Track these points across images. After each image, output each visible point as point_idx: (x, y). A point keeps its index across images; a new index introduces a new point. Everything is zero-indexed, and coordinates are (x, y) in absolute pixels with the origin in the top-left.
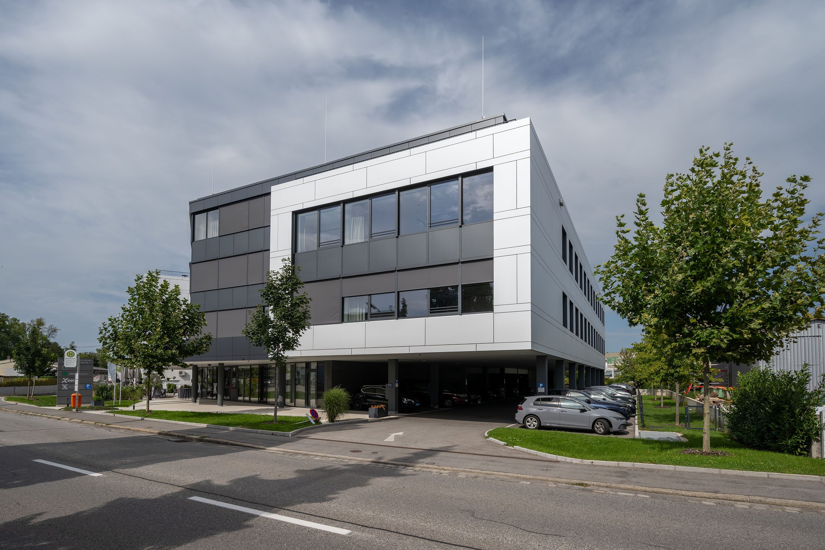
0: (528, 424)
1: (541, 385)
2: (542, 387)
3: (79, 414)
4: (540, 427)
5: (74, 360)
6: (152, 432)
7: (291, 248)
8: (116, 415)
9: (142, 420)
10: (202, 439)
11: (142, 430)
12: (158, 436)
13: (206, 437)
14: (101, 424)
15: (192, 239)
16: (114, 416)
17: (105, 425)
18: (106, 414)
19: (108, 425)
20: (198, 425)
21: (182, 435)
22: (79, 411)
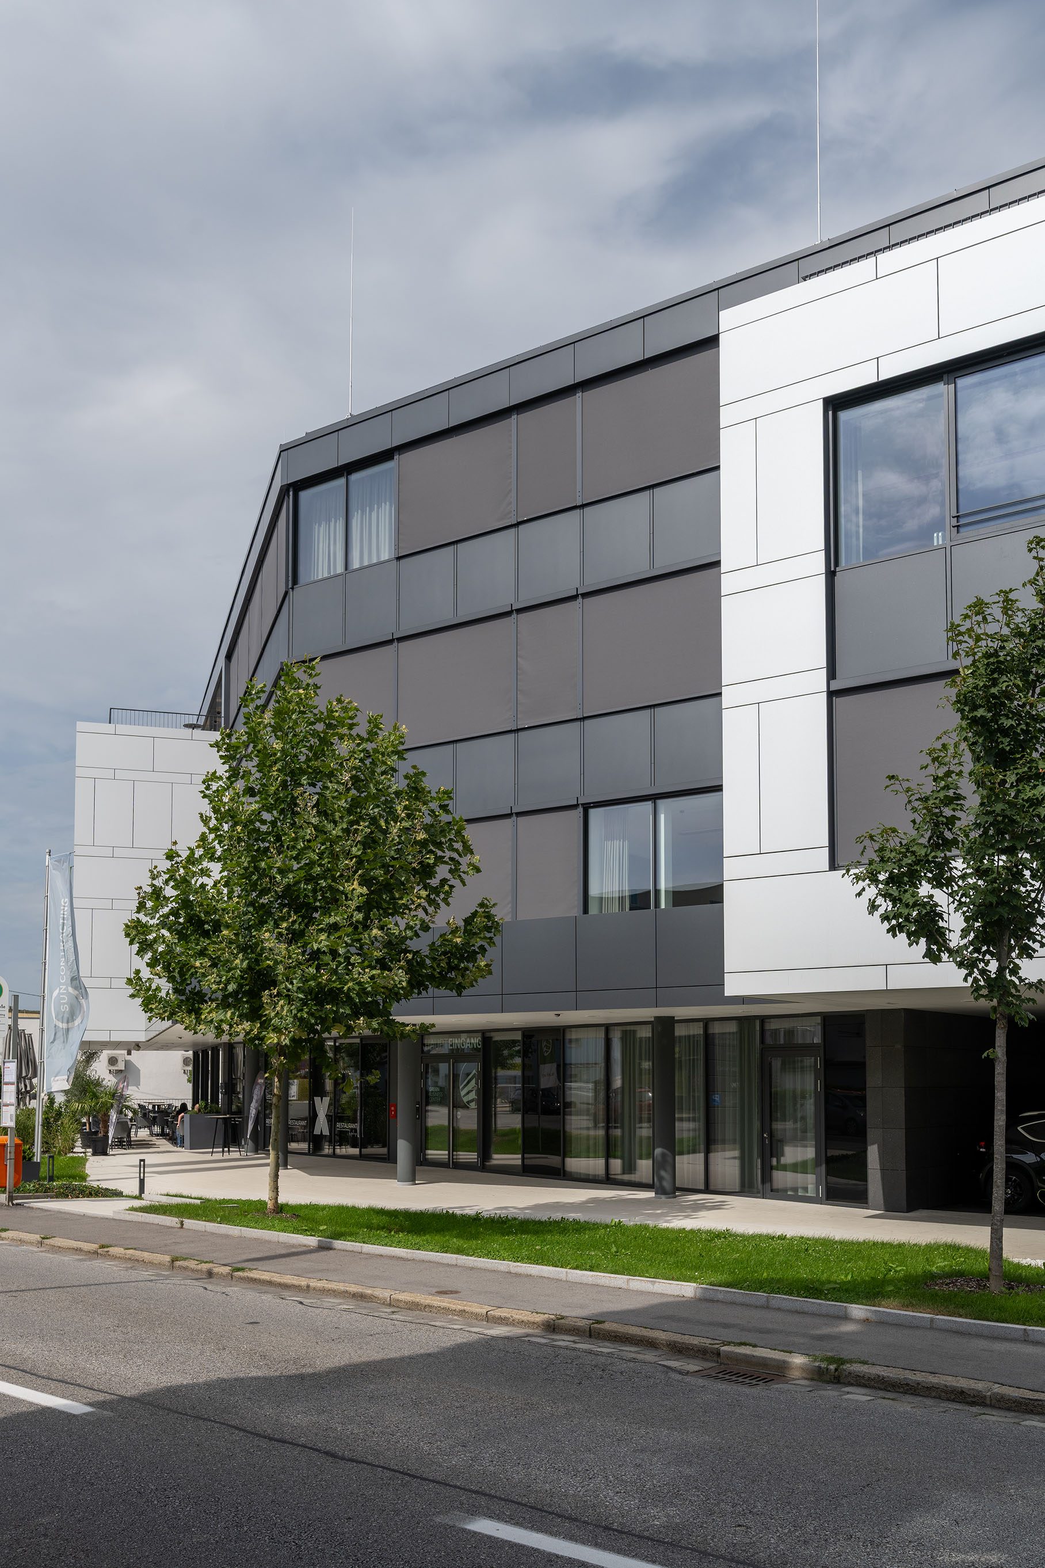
3: (13, 1211)
6: (498, 1319)
7: (823, 547)
8: (189, 1223)
9: (322, 1248)
10: (836, 1370)
11: (436, 1303)
12: (563, 1341)
13: (850, 1361)
14: (205, 1267)
15: (290, 578)
16: (179, 1225)
17: (227, 1269)
18: (143, 1220)
19: (238, 1270)
20: (638, 1283)
21: (695, 1341)
22: (15, 1202)
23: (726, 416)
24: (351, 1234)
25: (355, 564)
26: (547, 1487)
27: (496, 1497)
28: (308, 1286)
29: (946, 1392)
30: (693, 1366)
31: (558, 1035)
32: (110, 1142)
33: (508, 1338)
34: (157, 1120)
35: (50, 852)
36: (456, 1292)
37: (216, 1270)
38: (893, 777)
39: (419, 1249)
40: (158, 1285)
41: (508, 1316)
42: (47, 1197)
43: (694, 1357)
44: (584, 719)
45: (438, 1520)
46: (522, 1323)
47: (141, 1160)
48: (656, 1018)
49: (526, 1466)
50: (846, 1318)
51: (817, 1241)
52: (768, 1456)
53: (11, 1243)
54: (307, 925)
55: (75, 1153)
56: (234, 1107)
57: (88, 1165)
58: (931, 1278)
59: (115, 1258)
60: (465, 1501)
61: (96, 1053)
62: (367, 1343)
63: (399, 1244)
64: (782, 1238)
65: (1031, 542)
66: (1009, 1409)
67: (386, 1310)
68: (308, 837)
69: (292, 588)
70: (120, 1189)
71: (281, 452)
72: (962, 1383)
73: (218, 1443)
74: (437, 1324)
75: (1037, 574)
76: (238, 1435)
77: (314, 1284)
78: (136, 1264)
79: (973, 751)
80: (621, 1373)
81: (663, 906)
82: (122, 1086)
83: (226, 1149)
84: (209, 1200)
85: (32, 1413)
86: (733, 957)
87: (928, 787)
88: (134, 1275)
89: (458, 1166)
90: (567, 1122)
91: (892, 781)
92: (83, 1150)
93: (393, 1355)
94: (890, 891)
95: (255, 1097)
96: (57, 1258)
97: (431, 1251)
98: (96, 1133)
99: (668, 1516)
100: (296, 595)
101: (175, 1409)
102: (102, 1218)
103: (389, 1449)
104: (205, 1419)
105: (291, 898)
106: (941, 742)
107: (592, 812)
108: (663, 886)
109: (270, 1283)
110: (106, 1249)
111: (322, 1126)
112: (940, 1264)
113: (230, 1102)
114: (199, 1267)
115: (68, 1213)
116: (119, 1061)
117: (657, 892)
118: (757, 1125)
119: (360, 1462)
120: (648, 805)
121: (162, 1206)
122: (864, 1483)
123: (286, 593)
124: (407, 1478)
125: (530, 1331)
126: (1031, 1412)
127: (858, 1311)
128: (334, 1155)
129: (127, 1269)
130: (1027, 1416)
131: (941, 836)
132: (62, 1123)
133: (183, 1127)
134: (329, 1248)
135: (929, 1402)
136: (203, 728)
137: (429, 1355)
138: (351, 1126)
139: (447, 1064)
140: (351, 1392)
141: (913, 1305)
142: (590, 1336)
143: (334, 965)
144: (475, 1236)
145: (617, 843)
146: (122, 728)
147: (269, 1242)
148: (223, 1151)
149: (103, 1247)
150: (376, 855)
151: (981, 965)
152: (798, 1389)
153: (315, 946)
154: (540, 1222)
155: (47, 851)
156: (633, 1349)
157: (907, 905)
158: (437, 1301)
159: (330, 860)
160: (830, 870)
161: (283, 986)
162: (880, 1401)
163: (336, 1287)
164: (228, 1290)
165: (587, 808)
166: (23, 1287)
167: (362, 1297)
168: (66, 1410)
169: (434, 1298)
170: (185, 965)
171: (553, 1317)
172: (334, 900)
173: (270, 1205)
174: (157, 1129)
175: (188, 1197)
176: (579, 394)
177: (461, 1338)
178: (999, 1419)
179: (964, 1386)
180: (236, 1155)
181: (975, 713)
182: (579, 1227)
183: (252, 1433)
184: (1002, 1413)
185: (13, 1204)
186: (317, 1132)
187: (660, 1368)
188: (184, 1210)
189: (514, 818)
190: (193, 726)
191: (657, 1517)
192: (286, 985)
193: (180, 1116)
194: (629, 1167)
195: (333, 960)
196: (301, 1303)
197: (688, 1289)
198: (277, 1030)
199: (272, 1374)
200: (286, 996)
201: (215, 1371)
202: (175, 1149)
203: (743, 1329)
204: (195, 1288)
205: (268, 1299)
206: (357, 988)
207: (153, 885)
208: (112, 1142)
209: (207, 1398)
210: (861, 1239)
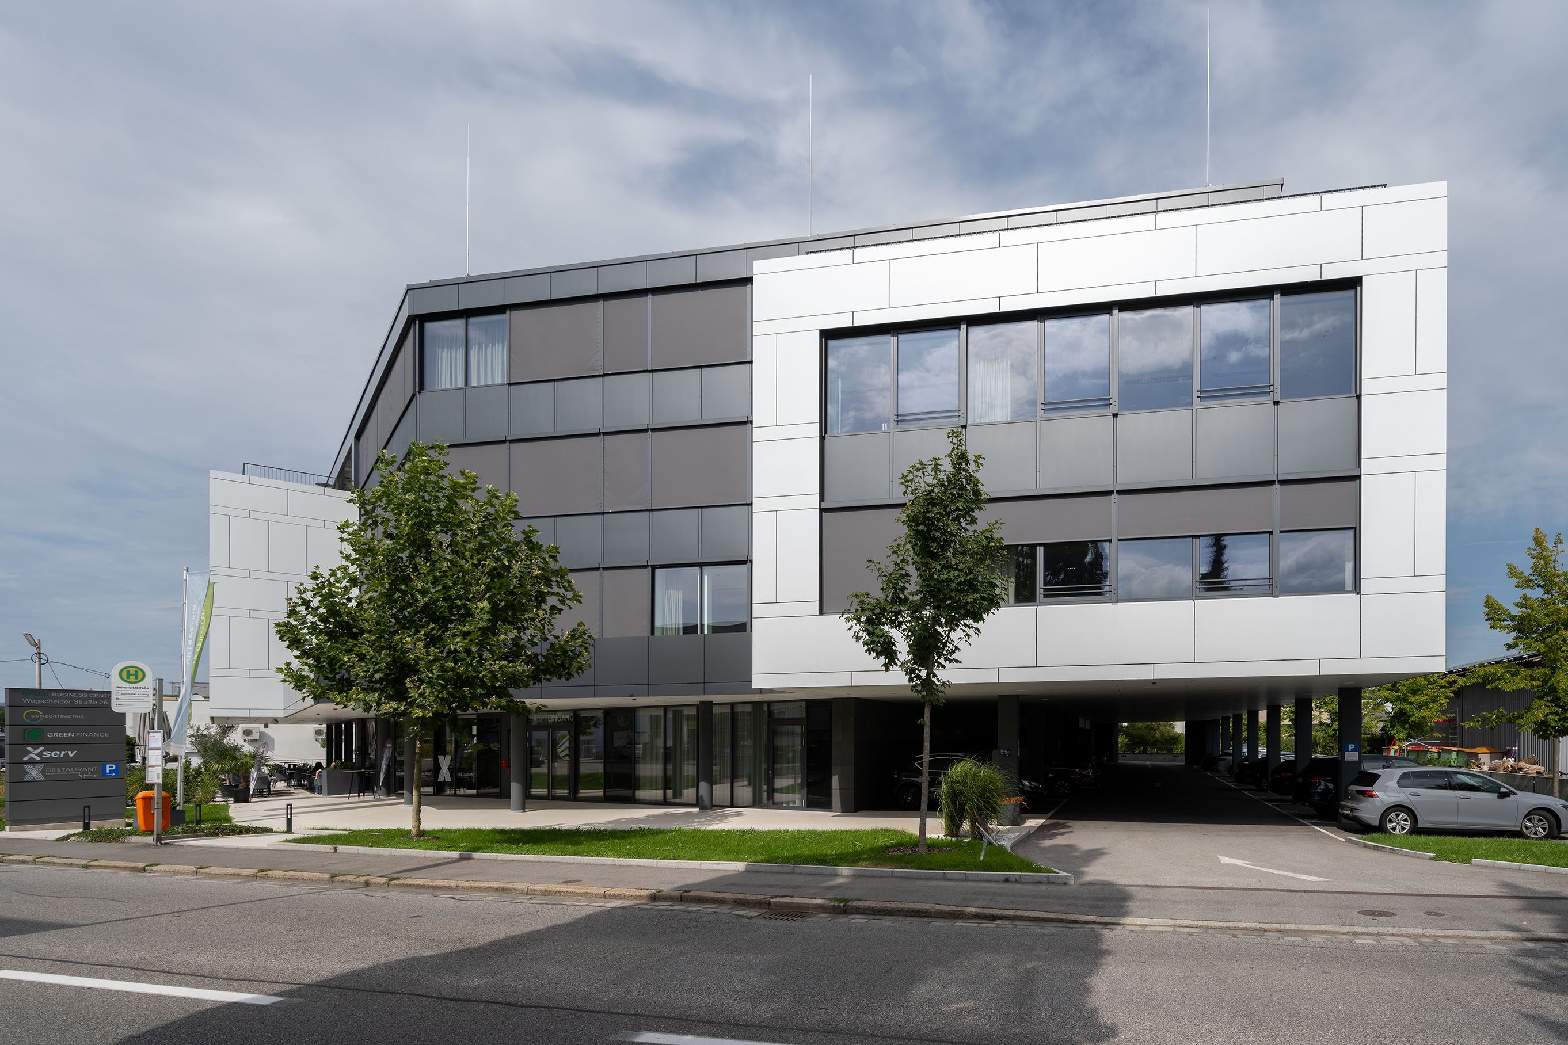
0: (1390, 826)
1: (1351, 746)
2: (1353, 750)
3: (163, 849)
4: (1416, 830)
5: (145, 691)
6: (613, 896)
7: (818, 421)
8: (341, 848)
9: (462, 859)
10: (844, 906)
11: (564, 890)
12: (664, 905)
13: (852, 900)
14: (362, 879)
15: (417, 385)
16: (333, 850)
17: (384, 879)
18: (297, 848)
19: (394, 879)
20: (707, 865)
21: (754, 897)
22: (163, 842)
23: (757, 328)
24: (488, 848)
25: (474, 382)
26: (685, 1003)
27: (651, 1016)
28: (457, 886)
29: (909, 912)
30: (754, 913)
31: (630, 713)
32: (251, 793)
33: (623, 908)
34: (295, 775)
35: (187, 569)
36: (578, 881)
37: (373, 881)
38: (871, 561)
39: (544, 854)
40: (321, 896)
41: (621, 893)
42: (197, 836)
43: (754, 907)
44: (652, 510)
45: (611, 1039)
46: (631, 897)
47: (288, 805)
48: (700, 702)
49: (666, 991)
50: (837, 875)
51: (808, 832)
52: (821, 963)
53: (164, 874)
54: (444, 632)
55: (216, 802)
56: (367, 764)
57: (230, 810)
58: (885, 848)
59: (274, 878)
60: (628, 1023)
61: (233, 727)
62: (517, 922)
63: (527, 852)
64: (786, 831)
65: (949, 433)
66: (944, 918)
67: (526, 897)
68: (444, 569)
69: (419, 393)
70: (269, 826)
71: (408, 290)
72: (918, 906)
73: (410, 1009)
74: (567, 903)
75: (952, 452)
76: (425, 1002)
77: (461, 884)
78: (296, 882)
79: (914, 549)
80: (709, 922)
81: (706, 633)
82: (262, 750)
83: (361, 794)
84: (355, 831)
85: (218, 1009)
86: (758, 665)
87: (892, 568)
88: (295, 890)
89: (555, 798)
90: (637, 768)
91: (870, 563)
92: (224, 799)
93: (539, 927)
94: (868, 628)
95: (385, 757)
96: (216, 883)
97: (554, 855)
98: (237, 786)
99: (773, 1010)
100: (423, 398)
101: (363, 989)
102: (255, 850)
103: (558, 994)
104: (393, 993)
105: (429, 612)
106: (897, 542)
107: (658, 571)
108: (706, 622)
109: (424, 886)
110: (265, 873)
111: (445, 775)
112: (882, 841)
113: (363, 761)
114: (358, 879)
115: (221, 848)
116: (254, 732)
117: (702, 626)
118: (764, 766)
119: (538, 1007)
120: (697, 569)
121: (315, 838)
122: (884, 971)
123: (413, 396)
124: (579, 1013)
125: (638, 902)
126: (957, 918)
127: (845, 870)
128: (455, 795)
129: (288, 886)
130: (955, 921)
131: (898, 597)
132: (202, 780)
133: (321, 779)
134: (470, 858)
135: (900, 918)
136: (334, 487)
137: (568, 925)
138: (469, 774)
139: (547, 732)
140: (514, 957)
141: (880, 864)
142: (681, 901)
143: (468, 660)
144: (579, 843)
145: (674, 592)
146: (254, 479)
147: (417, 858)
148: (359, 796)
149: (262, 871)
150: (501, 584)
151: (917, 672)
152: (824, 919)
153: (452, 647)
154: (624, 831)
155: (185, 567)
156: (712, 906)
157: (878, 636)
158: (565, 888)
159: (463, 586)
160: (819, 615)
161: (425, 675)
162: (873, 921)
163: (481, 885)
164: (387, 894)
165: (654, 568)
166: (185, 908)
167: (504, 890)
168: (254, 1003)
169: (562, 886)
170: (333, 659)
171: (653, 891)
172: (468, 615)
173: (414, 831)
174: (293, 782)
175: (333, 830)
176: (650, 297)
177: (588, 911)
178: (942, 924)
179: (920, 907)
180: (371, 798)
181: (918, 528)
182: (652, 832)
183: (439, 998)
184: (942, 920)
185: (161, 844)
186: (441, 779)
187: (733, 916)
188: (335, 840)
189: (601, 571)
190: (326, 485)
191: (765, 1011)
192: (427, 675)
193: (317, 772)
194: (677, 794)
195: (468, 656)
196: (453, 898)
197: (740, 866)
198: (421, 706)
199: (443, 952)
200: (428, 682)
201: (393, 955)
202: (313, 795)
203: (782, 887)
204: (358, 896)
205: (424, 898)
206: (489, 675)
207: (301, 598)
208: (253, 792)
209: (391, 977)
210: (834, 829)
